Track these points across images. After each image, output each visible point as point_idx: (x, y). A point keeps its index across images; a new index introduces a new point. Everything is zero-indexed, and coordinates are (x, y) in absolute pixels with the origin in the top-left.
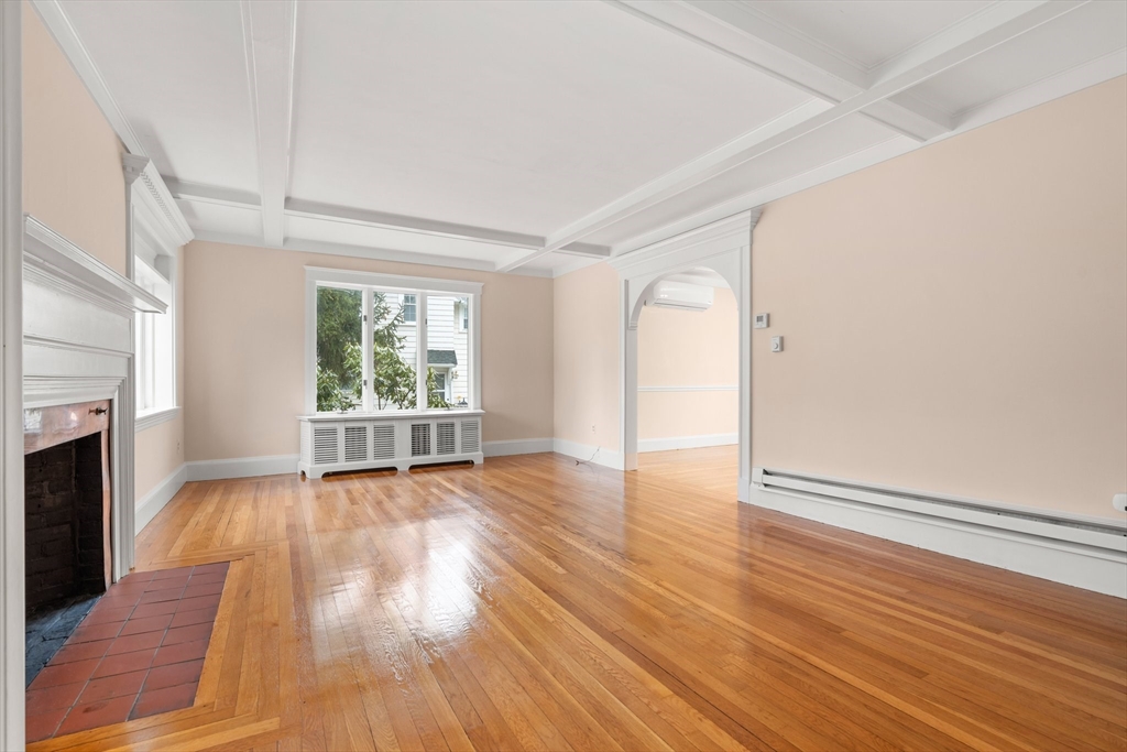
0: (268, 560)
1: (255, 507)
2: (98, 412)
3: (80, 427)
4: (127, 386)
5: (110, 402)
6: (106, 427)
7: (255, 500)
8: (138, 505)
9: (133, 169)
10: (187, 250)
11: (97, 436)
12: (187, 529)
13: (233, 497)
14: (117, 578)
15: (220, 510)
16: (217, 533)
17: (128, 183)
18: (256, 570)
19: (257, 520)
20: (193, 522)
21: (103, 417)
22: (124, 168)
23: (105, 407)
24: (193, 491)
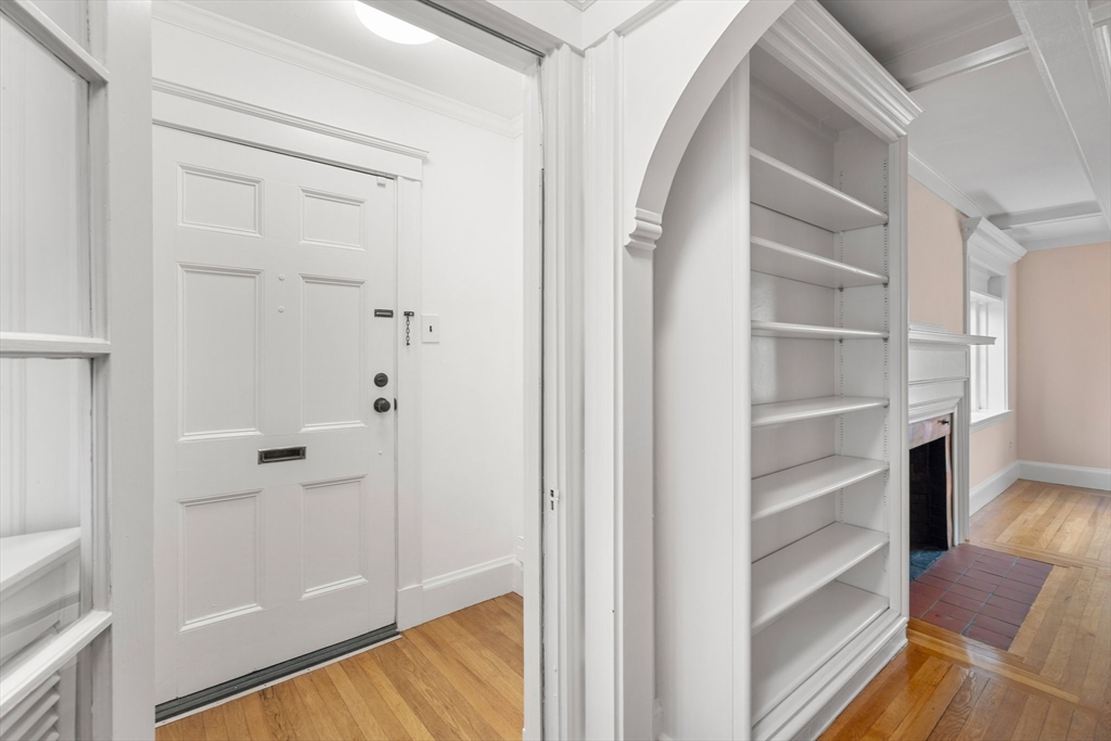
0: (1097, 579)
1: (1093, 521)
2: (944, 422)
3: (933, 433)
4: (964, 403)
5: (952, 415)
6: (948, 433)
7: (1095, 515)
8: (973, 492)
9: (969, 229)
10: (1020, 266)
11: (943, 439)
12: (1015, 523)
13: (1068, 506)
14: (956, 543)
15: (1050, 516)
16: (1044, 535)
17: (965, 240)
18: (1081, 582)
19: (1092, 537)
20: (1021, 518)
21: (947, 426)
22: (962, 230)
23: (948, 419)
24: (1025, 489)
